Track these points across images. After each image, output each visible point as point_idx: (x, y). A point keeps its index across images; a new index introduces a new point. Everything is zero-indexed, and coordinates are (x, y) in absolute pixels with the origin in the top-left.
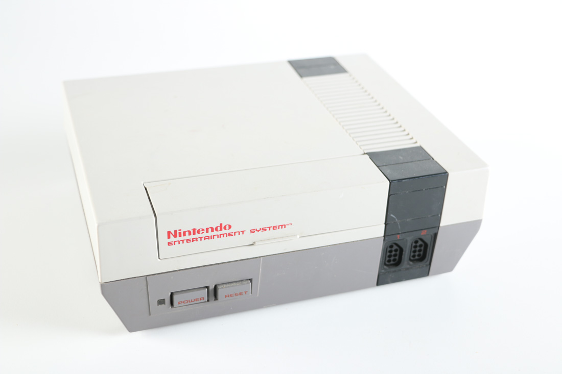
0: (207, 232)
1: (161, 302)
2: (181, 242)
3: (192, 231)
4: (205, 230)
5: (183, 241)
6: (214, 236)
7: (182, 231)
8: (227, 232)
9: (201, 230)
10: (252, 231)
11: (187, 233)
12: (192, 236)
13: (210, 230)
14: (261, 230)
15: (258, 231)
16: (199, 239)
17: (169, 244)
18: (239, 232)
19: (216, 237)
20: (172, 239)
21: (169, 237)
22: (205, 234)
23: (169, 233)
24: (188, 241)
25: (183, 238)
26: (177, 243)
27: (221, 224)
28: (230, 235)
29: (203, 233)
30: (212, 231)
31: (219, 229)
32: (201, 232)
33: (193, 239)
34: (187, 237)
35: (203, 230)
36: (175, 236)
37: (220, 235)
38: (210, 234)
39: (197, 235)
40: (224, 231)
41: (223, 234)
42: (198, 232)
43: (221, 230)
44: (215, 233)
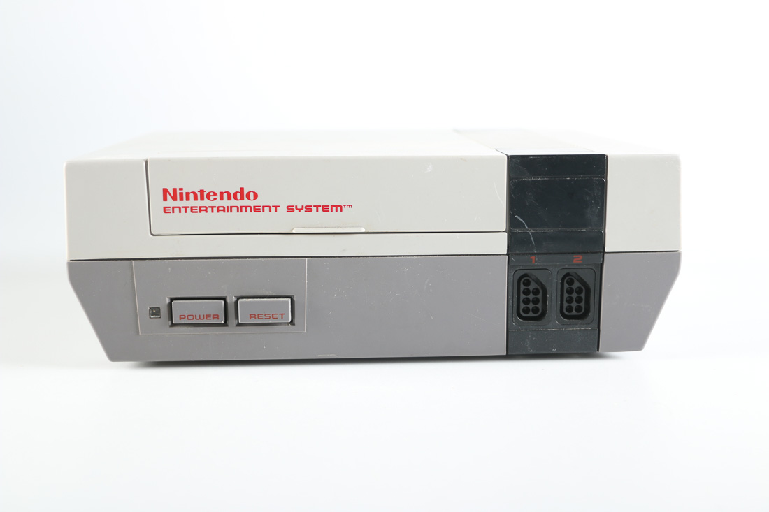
0: (222, 199)
1: (155, 312)
2: (183, 210)
3: (199, 194)
4: (218, 194)
5: (186, 208)
6: (231, 207)
7: (184, 192)
8: (252, 204)
9: (212, 194)
10: (290, 209)
11: (192, 196)
12: (199, 203)
13: (225, 196)
14: (304, 209)
15: (299, 210)
16: (209, 210)
17: (166, 210)
18: (269, 207)
19: (234, 210)
20: (170, 203)
21: (165, 199)
22: (218, 203)
23: (165, 191)
24: (193, 210)
25: (185, 203)
26: (177, 210)
27: (242, 189)
28: (256, 209)
29: (215, 199)
30: (229, 199)
31: (239, 196)
32: (212, 198)
33: (200, 207)
34: (192, 203)
35: (215, 194)
36: (174, 199)
37: (242, 207)
38: (226, 203)
39: (206, 203)
40: (246, 202)
41: (246, 207)
42: (208, 196)
43: (242, 199)
44: (233, 202)
